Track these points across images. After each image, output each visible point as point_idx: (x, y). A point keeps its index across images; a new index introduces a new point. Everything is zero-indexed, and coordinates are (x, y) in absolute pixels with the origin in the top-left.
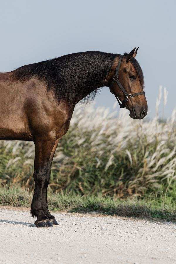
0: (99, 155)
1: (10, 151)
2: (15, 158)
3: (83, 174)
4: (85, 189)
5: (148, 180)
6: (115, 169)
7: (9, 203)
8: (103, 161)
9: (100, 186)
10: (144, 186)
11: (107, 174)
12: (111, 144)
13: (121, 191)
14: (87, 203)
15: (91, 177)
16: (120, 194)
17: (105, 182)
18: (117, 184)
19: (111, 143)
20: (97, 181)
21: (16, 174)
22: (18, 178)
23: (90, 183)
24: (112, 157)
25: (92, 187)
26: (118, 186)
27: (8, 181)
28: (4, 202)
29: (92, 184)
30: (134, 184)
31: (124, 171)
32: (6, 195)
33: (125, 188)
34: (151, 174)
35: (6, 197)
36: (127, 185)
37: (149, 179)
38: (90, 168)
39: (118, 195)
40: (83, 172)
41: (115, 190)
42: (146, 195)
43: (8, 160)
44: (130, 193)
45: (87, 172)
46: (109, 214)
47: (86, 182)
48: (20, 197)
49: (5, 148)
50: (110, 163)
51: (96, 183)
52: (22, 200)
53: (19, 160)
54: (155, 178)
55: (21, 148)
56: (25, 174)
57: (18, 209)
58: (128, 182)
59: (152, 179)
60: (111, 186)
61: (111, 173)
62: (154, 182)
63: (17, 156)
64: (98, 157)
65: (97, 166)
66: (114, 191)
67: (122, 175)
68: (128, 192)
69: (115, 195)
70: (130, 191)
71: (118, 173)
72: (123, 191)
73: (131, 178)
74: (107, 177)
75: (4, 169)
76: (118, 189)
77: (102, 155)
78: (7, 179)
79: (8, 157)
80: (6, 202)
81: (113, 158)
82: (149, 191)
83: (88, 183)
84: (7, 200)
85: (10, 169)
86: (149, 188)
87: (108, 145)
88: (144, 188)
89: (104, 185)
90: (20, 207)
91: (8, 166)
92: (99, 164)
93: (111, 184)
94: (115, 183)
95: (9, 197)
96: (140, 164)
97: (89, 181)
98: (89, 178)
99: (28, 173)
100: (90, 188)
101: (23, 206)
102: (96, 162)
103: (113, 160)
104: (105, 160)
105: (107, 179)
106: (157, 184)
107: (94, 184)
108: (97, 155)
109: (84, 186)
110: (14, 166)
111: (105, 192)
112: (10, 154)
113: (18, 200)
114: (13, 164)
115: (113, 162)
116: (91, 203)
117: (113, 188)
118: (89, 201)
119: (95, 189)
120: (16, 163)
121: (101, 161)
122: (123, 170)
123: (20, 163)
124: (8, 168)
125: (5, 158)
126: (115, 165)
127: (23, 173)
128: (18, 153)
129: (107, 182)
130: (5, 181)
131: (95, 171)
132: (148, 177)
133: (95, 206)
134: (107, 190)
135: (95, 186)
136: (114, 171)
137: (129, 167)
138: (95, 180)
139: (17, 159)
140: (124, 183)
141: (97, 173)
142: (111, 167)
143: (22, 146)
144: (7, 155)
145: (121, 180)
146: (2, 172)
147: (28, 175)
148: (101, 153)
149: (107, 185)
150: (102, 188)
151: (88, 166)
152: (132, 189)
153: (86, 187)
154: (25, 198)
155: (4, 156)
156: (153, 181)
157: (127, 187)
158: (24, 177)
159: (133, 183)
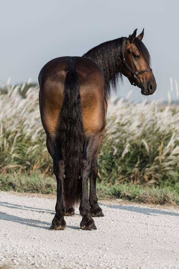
0: (115, 143)
1: (29, 139)
2: (33, 146)
3: (101, 162)
4: (103, 175)
5: (164, 168)
6: (132, 157)
7: (37, 190)
8: (119, 148)
9: (117, 172)
10: (160, 173)
11: (123, 161)
12: (126, 133)
13: (138, 178)
14: (113, 191)
15: (108, 164)
16: (136, 181)
17: (122, 169)
18: (133, 171)
19: (126, 131)
20: (114, 167)
21: (36, 161)
22: (38, 165)
23: (108, 170)
24: (128, 145)
25: (109, 174)
26: (134, 173)
27: (28, 168)
28: (32, 190)
29: (109, 170)
30: (151, 171)
31: (140, 159)
32: (34, 183)
33: (142, 175)
34: (167, 162)
35: (34, 185)
36: (143, 172)
37: (164, 166)
38: (107, 155)
39: (135, 181)
40: (101, 160)
41: (132, 177)
42: (161, 181)
43: (28, 147)
44: (147, 180)
45: (104, 159)
46: (135, 201)
47: (104, 169)
48: (48, 185)
49: (24, 135)
50: (126, 151)
51: (113, 170)
52: (50, 187)
53: (38, 147)
54: (170, 166)
55: (39, 136)
56: (44, 161)
57: (48, 197)
58: (145, 169)
59: (168, 167)
60: (128, 173)
61: (127, 160)
62: (169, 170)
63: (36, 143)
64: (114, 145)
65: (114, 154)
66: (130, 178)
67: (138, 163)
68: (144, 179)
69: (132, 182)
70: (146, 177)
71: (134, 161)
72: (140, 178)
73: (148, 165)
74: (123, 164)
75: (24, 156)
76: (135, 176)
77: (118, 143)
78: (27, 165)
79: (27, 145)
80: (34, 190)
81: (129, 147)
82: (165, 178)
83: (106, 170)
84: (35, 187)
85: (30, 157)
86: (165, 175)
87: (123, 133)
88: (160, 175)
89: (121, 171)
90: (48, 194)
91: (27, 153)
92: (116, 151)
93: (127, 171)
94: (131, 170)
95: (37, 184)
96: (155, 153)
97: (106, 168)
98: (106, 165)
99: (48, 160)
100: (107, 175)
101: (51, 193)
102: (113, 150)
103: (129, 148)
104: (121, 147)
105: (124, 166)
106: (172, 171)
107: (111, 171)
108: (114, 143)
109: (102, 173)
110: (34, 153)
111: (122, 179)
112: (29, 142)
113: (46, 188)
114: (32, 151)
115: (130, 150)
116: (117, 191)
117: (130, 174)
118: (115, 189)
119: (112, 176)
120: (35, 151)
121: (117, 149)
122: (139, 157)
123: (39, 150)
124: (28, 155)
125: (24, 146)
126: (132, 153)
127: (42, 160)
128: (36, 141)
129: (124, 169)
130: (25, 167)
131: (112, 159)
132: (164, 165)
133: (120, 194)
134: (123, 176)
135: (112, 173)
136: (131, 159)
137: (144, 155)
138: (112, 167)
139: (36, 146)
140: (140, 170)
141: (114, 160)
142: (127, 155)
143: (40, 134)
144: (26, 142)
145: (137, 167)
146: (22, 159)
147: (47, 162)
148: (117, 141)
149: (124, 172)
150: (119, 175)
151: (105, 154)
152: (148, 176)
153: (103, 174)
154: (52, 186)
155: (23, 143)
156: (168, 168)
157: (143, 174)
158: (44, 164)
159: (149, 170)
